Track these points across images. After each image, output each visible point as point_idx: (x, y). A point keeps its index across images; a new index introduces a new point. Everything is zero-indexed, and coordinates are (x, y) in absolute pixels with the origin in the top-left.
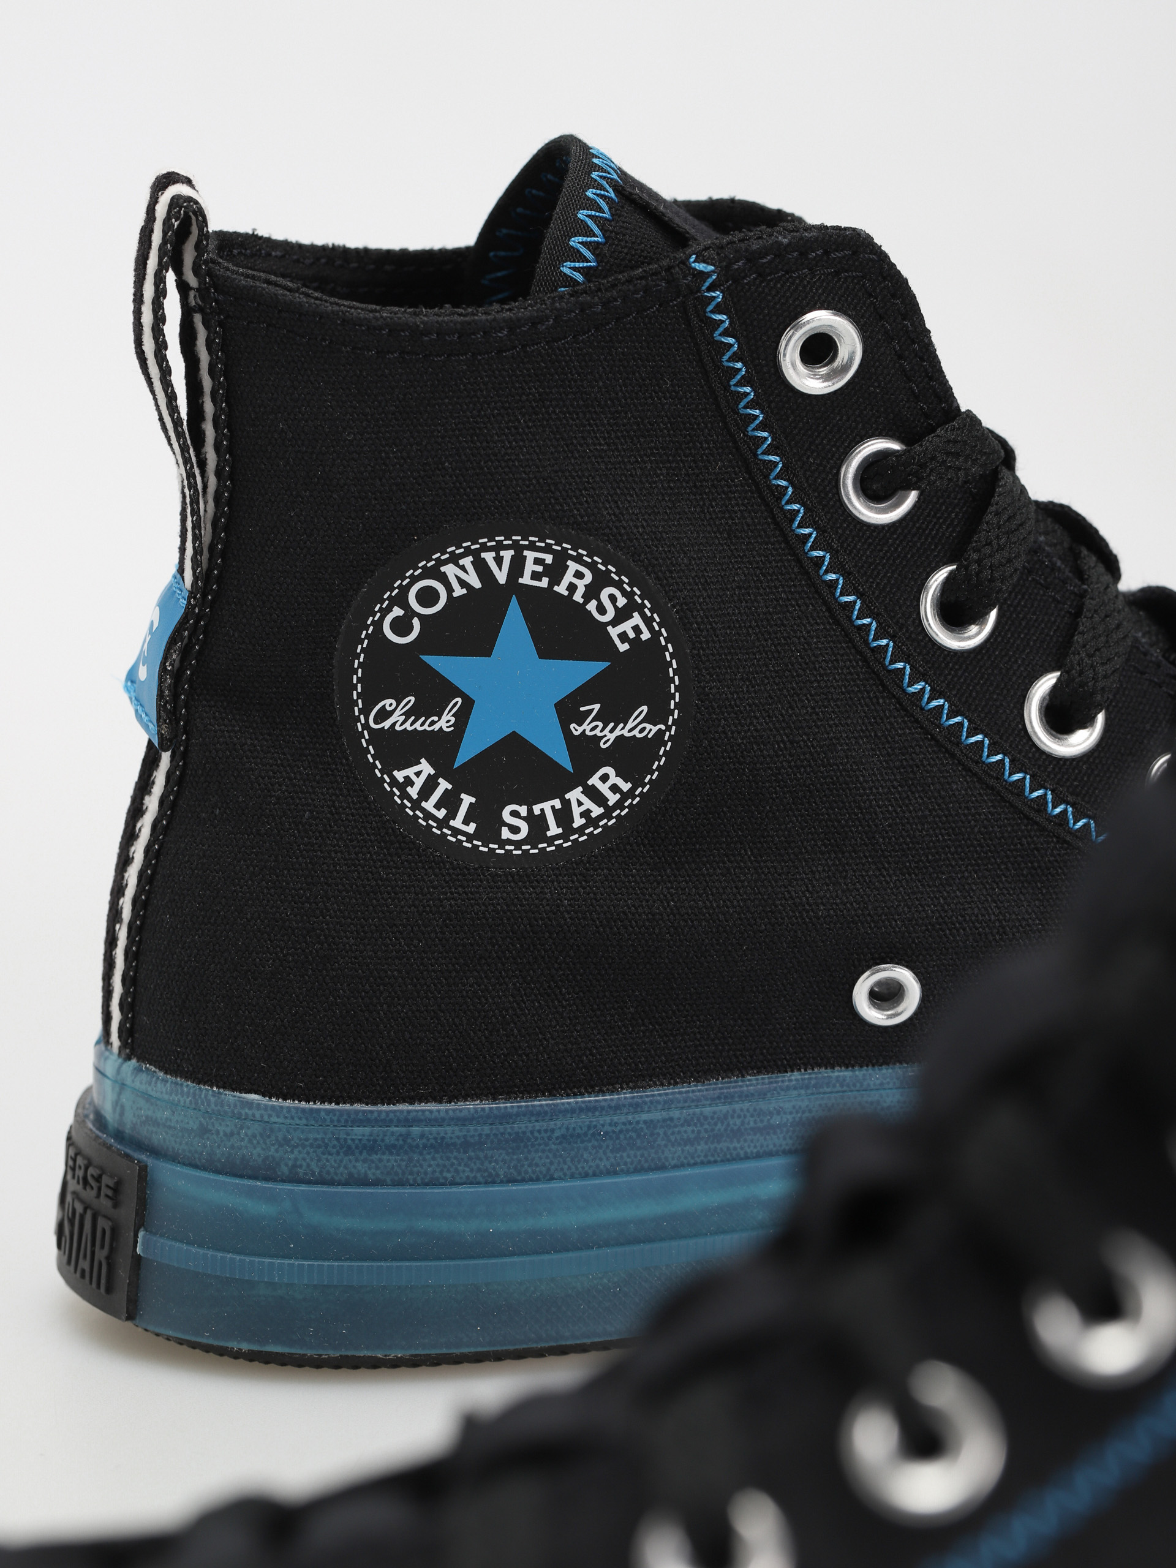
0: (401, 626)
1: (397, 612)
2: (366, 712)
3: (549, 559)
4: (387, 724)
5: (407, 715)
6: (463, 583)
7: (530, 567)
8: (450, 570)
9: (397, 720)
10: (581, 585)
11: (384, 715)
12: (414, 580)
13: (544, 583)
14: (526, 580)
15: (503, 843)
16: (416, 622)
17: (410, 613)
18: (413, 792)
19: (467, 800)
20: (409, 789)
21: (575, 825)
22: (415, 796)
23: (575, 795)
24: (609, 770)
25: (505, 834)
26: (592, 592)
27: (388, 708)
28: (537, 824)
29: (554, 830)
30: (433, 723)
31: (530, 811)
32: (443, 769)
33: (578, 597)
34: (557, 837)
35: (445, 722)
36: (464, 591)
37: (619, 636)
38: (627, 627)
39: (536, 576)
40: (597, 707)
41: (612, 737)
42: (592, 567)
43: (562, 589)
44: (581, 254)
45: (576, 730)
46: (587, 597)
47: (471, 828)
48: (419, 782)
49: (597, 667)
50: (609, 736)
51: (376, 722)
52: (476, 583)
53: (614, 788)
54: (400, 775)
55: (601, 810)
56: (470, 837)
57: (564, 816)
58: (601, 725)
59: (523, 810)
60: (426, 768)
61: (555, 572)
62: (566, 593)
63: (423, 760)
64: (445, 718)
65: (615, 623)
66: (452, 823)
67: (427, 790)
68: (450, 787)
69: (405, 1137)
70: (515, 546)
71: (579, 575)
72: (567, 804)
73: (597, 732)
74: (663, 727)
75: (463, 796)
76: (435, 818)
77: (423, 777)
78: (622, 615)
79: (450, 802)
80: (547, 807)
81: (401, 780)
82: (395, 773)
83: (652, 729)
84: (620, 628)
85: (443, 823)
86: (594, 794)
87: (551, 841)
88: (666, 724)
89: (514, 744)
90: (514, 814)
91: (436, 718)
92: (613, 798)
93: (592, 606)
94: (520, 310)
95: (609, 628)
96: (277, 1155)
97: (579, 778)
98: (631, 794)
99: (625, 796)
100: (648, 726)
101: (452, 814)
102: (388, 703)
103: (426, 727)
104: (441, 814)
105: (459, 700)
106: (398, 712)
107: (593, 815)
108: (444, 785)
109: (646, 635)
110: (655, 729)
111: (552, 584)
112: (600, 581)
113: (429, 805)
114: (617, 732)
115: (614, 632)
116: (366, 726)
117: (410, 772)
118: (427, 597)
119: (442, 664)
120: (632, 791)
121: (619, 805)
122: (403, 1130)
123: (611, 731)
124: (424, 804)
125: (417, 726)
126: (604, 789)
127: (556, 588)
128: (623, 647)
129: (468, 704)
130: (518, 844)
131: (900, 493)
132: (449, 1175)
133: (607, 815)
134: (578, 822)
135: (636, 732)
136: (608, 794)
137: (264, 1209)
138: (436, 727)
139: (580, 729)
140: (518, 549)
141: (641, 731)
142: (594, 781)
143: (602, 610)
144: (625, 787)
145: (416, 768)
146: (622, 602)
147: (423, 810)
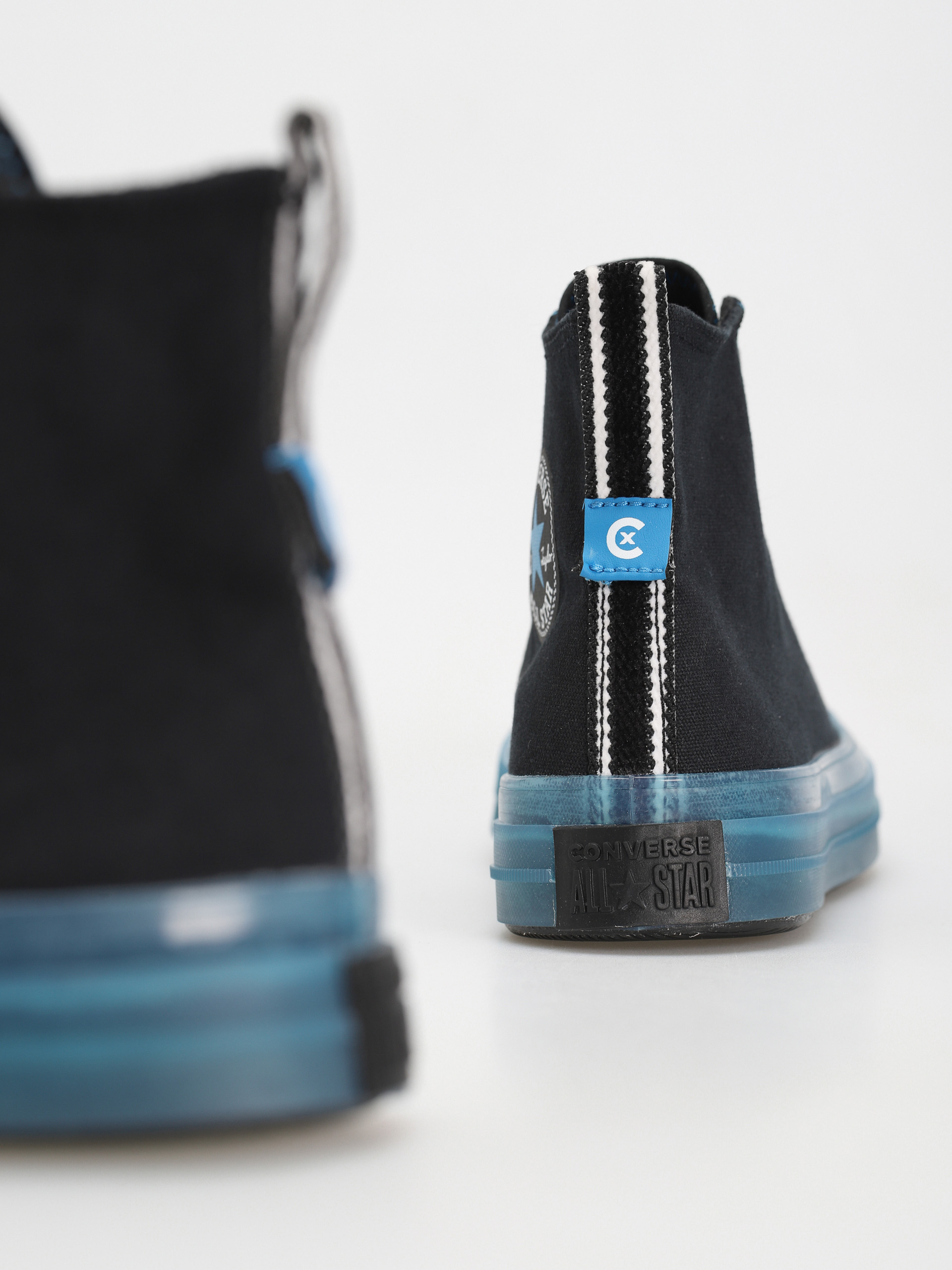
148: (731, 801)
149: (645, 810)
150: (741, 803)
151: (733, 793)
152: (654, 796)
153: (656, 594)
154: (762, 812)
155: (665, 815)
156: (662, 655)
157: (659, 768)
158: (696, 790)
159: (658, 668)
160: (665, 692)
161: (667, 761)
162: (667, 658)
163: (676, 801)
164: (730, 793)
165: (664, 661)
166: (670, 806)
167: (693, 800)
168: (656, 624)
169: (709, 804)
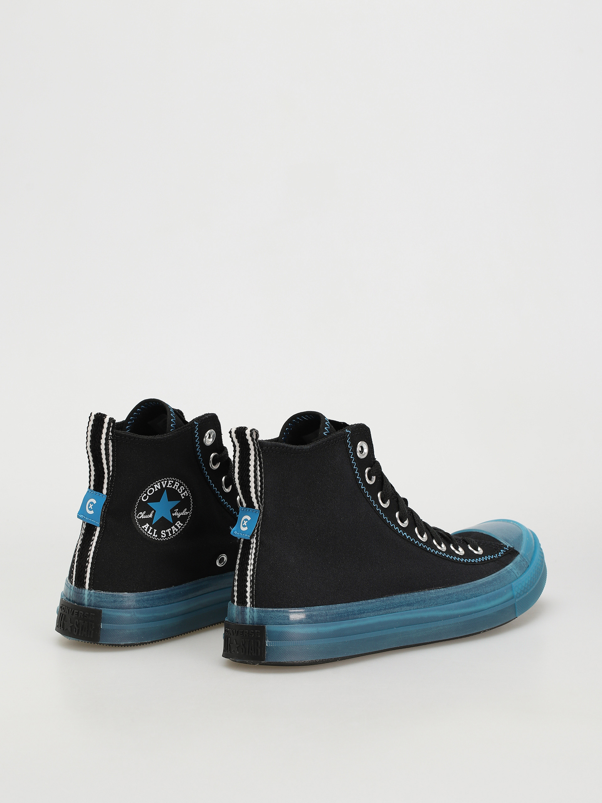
0: (145, 498)
1: (145, 495)
2: (137, 515)
3: (172, 482)
4: (140, 517)
5: (144, 515)
6: (157, 488)
7: (169, 484)
8: (156, 486)
9: (143, 516)
10: (177, 486)
11: (140, 515)
12: (149, 488)
13: (171, 487)
14: (168, 486)
15: (162, 538)
16: (148, 496)
17: (147, 495)
18: (146, 530)
19: (155, 530)
20: (145, 530)
21: (173, 533)
22: (146, 531)
23: (173, 527)
24: (179, 522)
25: (162, 536)
26: (179, 487)
27: (141, 514)
28: (167, 533)
29: (170, 535)
30: (149, 516)
31: (166, 531)
32: (151, 525)
33: (176, 489)
34: (171, 536)
35: (151, 516)
36: (157, 490)
37: (183, 495)
38: (184, 494)
39: (170, 485)
40: (177, 510)
41: (180, 515)
42: (179, 483)
43: (174, 487)
44: (174, 422)
45: (173, 515)
46: (178, 489)
47: (156, 536)
48: (147, 528)
49: (178, 502)
50: (179, 515)
51: (139, 517)
52: (160, 488)
53: (180, 525)
54: (143, 527)
55: (178, 530)
56: (156, 538)
57: (171, 532)
58: (178, 513)
59: (165, 531)
60: (148, 525)
61: (173, 484)
62: (174, 488)
63: (147, 524)
64: (151, 515)
65: (182, 493)
66: (153, 535)
67: (148, 530)
68: (152, 528)
69: (153, 597)
70: (159, 482)
71: (177, 484)
72: (172, 529)
73: (177, 515)
74: (189, 512)
75: (154, 530)
76: (150, 535)
77: (147, 527)
78: (183, 491)
79: (152, 531)
80: (168, 530)
81: (144, 528)
82: (142, 527)
83: (187, 513)
84: (183, 494)
85: (152, 536)
86: (176, 527)
87: (170, 537)
88: (190, 512)
89: (163, 519)
90: (163, 532)
91: (149, 515)
92: (179, 527)
93: (178, 490)
94: (165, 436)
95: (181, 494)
96: (131, 604)
97: (174, 524)
98: (183, 526)
99: (182, 527)
100: (186, 512)
101: (153, 534)
102: (141, 513)
103: (147, 517)
104: (151, 534)
105: (153, 511)
106: (142, 515)
107: (176, 531)
108: (151, 528)
109: (187, 495)
110: (188, 513)
111: (172, 487)
112: (181, 485)
113: (149, 532)
114: (181, 514)
115: (182, 495)
116: (137, 518)
117: (145, 526)
118: (151, 491)
119: (151, 504)
120: (183, 525)
121: (181, 528)
122: (153, 596)
123: (180, 514)
124: (148, 532)
125: (146, 517)
126: (178, 526)
127: (173, 487)
128: (183, 498)
129: (155, 511)
130: (164, 538)
131: (217, 463)
132: (159, 604)
133: (178, 531)
134: (174, 533)
135: (184, 514)
136: (179, 526)
137: (129, 615)
138: (149, 517)
139: (174, 514)
140: (160, 482)
141: (185, 514)
142: (176, 524)
143: (180, 491)
144: (182, 525)
145: (146, 525)
146: (184, 489)
147: (148, 533)
148: (274, 618)
149: (244, 619)
150: (278, 620)
151: (275, 616)
152: (246, 614)
153: (253, 543)
154: (288, 623)
155: (250, 622)
156: (251, 571)
157: (249, 605)
158: (261, 614)
159: (250, 570)
160: (251, 578)
161: (252, 603)
162: (253, 572)
163: (253, 617)
164: (273, 616)
165: (252, 573)
166: (251, 619)
167: (259, 617)
168: (251, 554)
169: (265, 619)
